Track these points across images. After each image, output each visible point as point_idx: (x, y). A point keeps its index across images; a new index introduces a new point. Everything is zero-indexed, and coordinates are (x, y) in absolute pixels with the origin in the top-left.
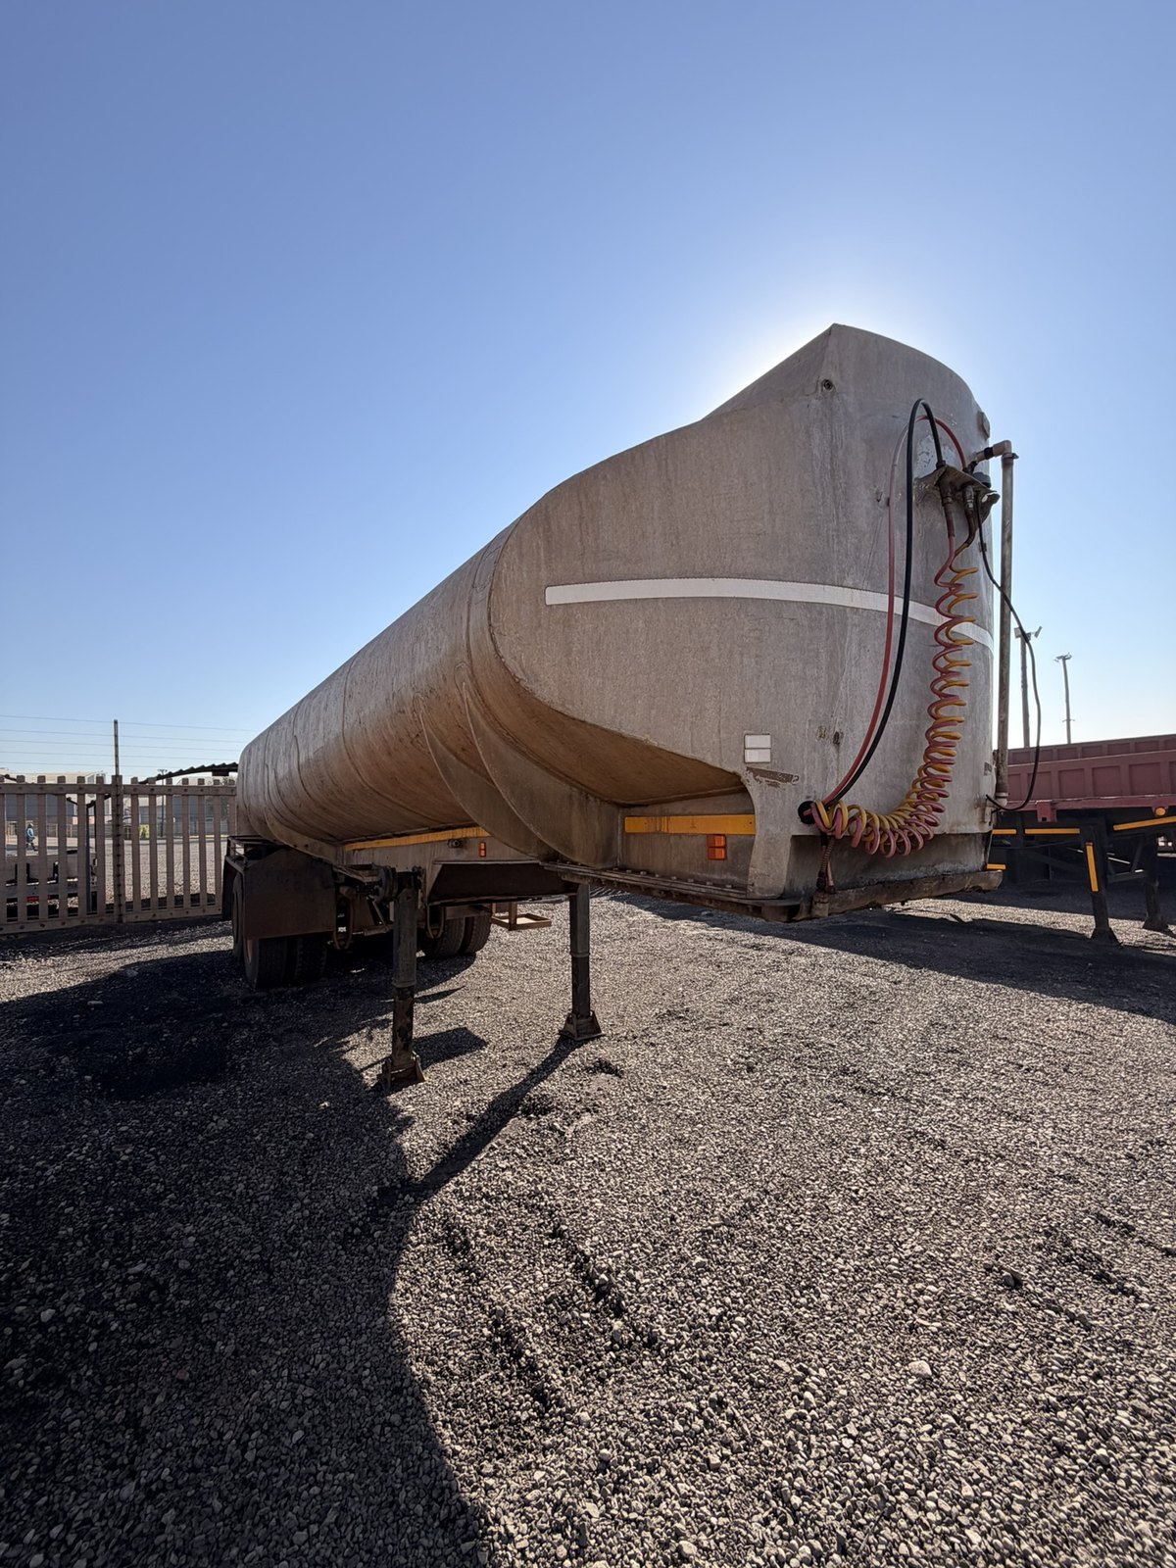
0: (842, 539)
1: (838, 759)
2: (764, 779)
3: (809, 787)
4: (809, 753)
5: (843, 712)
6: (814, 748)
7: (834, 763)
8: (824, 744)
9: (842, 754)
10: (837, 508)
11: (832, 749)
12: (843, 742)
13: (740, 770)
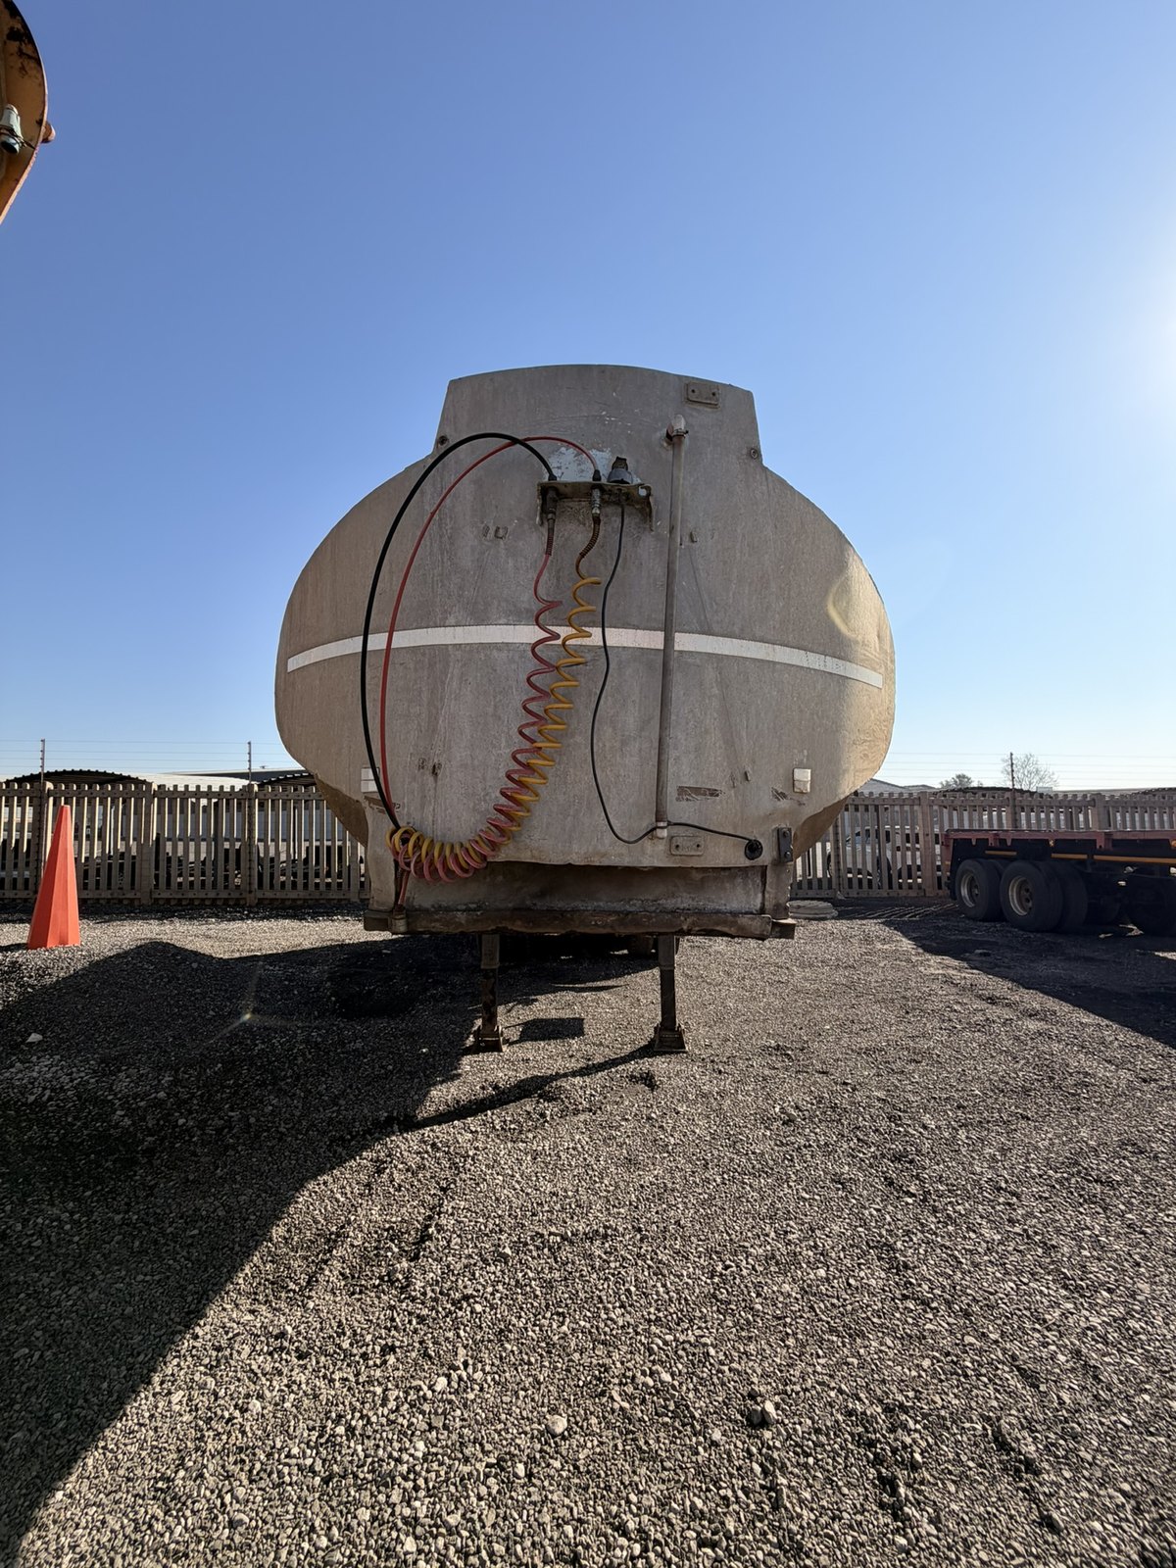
0: (446, 582)
1: (435, 789)
2: (375, 807)
3: (409, 814)
4: (410, 783)
5: (441, 744)
6: (414, 778)
7: (432, 792)
8: (423, 774)
9: (439, 783)
10: (442, 554)
11: (431, 779)
12: (440, 773)
13: (361, 798)
